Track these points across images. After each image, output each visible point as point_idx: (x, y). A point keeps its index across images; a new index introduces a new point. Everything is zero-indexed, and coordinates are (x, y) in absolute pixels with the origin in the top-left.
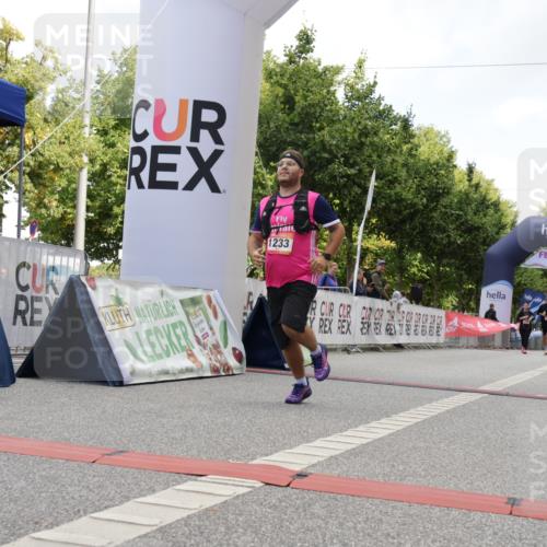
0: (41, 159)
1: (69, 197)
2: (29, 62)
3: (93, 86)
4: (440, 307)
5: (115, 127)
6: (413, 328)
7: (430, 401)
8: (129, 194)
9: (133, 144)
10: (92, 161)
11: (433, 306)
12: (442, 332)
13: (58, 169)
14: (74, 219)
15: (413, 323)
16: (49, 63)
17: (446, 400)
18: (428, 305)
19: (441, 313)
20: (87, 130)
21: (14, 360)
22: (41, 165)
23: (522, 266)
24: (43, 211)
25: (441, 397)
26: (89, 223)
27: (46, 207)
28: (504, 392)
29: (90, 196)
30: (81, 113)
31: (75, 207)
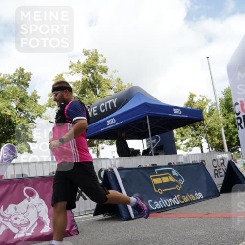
0: (209, 128)
1: (220, 137)
2: (200, 101)
3: (218, 103)
5: (228, 113)
8: (239, 132)
9: (236, 116)
10: (224, 125)
13: (215, 129)
14: (223, 143)
16: (205, 100)
20: (220, 116)
21: (218, 188)
22: (210, 129)
24: (214, 142)
26: (228, 143)
27: (214, 141)
29: (226, 135)
30: (217, 112)
31: (222, 139)
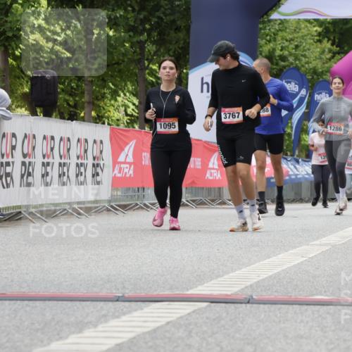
4: (99, 119)
6: (38, 171)
7: (80, 327)
11: (83, 119)
12: (106, 176)
15: (38, 160)
17: (114, 323)
18: (73, 117)
19: (101, 132)
23: (275, 16)
25: (104, 318)
28: (243, 296)
